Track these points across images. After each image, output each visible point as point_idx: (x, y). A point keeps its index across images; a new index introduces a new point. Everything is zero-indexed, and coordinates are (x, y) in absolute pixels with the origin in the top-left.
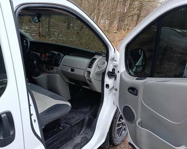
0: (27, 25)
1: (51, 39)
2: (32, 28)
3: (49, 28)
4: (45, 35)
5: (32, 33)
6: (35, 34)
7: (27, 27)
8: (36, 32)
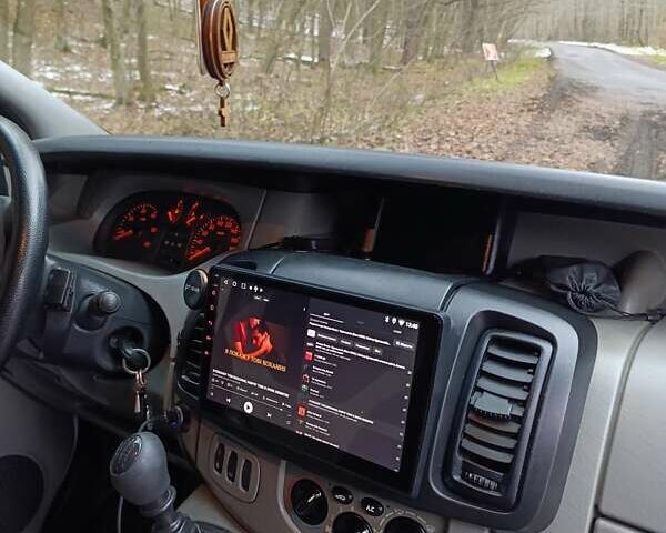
0: (53, 64)
1: (157, 113)
2: (74, 72)
3: (142, 66)
4: (131, 95)
5: (76, 94)
6: (87, 95)
7: (52, 71)
8: (89, 88)
